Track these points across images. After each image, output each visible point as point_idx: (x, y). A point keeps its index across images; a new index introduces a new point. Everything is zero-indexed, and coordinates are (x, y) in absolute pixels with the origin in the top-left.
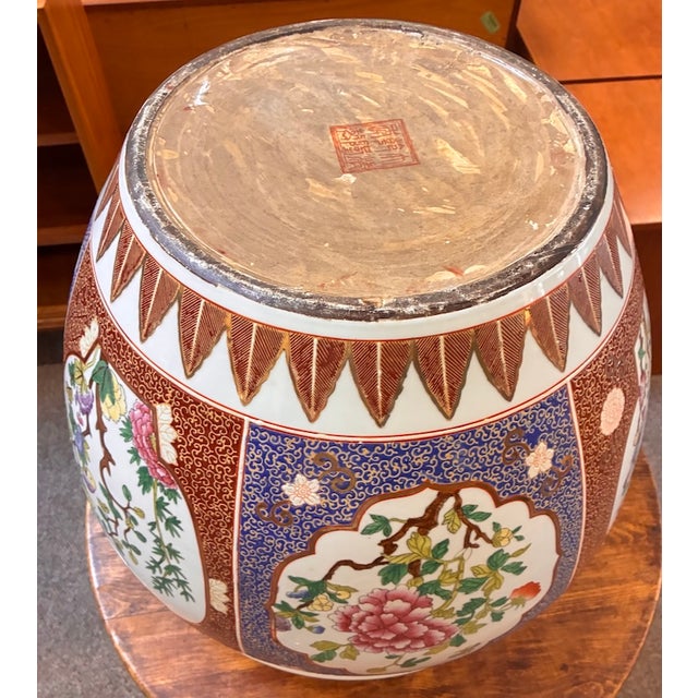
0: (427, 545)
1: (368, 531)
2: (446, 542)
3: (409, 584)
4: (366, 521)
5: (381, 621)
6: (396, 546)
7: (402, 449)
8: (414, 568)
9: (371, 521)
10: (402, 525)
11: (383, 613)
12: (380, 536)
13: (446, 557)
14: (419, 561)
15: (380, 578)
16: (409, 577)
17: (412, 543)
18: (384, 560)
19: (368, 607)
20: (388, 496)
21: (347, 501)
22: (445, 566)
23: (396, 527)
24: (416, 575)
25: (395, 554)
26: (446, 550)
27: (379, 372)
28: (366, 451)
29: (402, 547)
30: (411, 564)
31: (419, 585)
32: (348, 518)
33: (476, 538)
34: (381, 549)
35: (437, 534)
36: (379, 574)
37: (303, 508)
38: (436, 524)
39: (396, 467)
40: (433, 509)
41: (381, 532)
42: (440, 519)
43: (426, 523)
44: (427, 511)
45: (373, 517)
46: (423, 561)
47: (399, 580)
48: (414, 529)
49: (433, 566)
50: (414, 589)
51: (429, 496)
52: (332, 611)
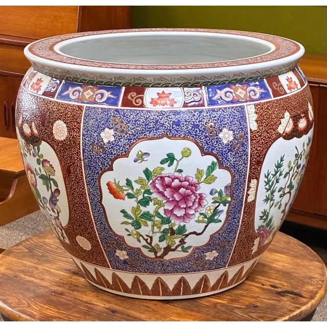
0: (168, 242)
1: (190, 247)
2: (160, 241)
3: (174, 224)
4: (190, 251)
5: (186, 202)
6: (180, 242)
7: (176, 271)
8: (173, 232)
9: (188, 251)
10: (177, 249)
11: (185, 208)
12: (185, 246)
13: (160, 235)
14: (171, 235)
15: (186, 228)
16: (175, 228)
17: (173, 243)
18: (184, 236)
19: (191, 212)
20: (182, 259)
21: (196, 256)
22: (160, 231)
23: (179, 249)
24: (171, 229)
25: (180, 239)
26: (160, 238)
27: (182, 289)
28: (188, 270)
29: (177, 241)
30: (174, 234)
31: (170, 224)
32: (197, 251)
33: (147, 239)
34: (185, 241)
35: (163, 245)
36: (186, 230)
37: (213, 250)
38: (164, 248)
39: (178, 267)
40: (165, 253)
41: (185, 247)
42: (162, 250)
43: (168, 249)
44: (168, 253)
45: (188, 252)
46: (169, 235)
47: (179, 227)
48: (172, 248)
49: (165, 231)
50: (173, 222)
51: (167, 258)
52: (206, 206)
